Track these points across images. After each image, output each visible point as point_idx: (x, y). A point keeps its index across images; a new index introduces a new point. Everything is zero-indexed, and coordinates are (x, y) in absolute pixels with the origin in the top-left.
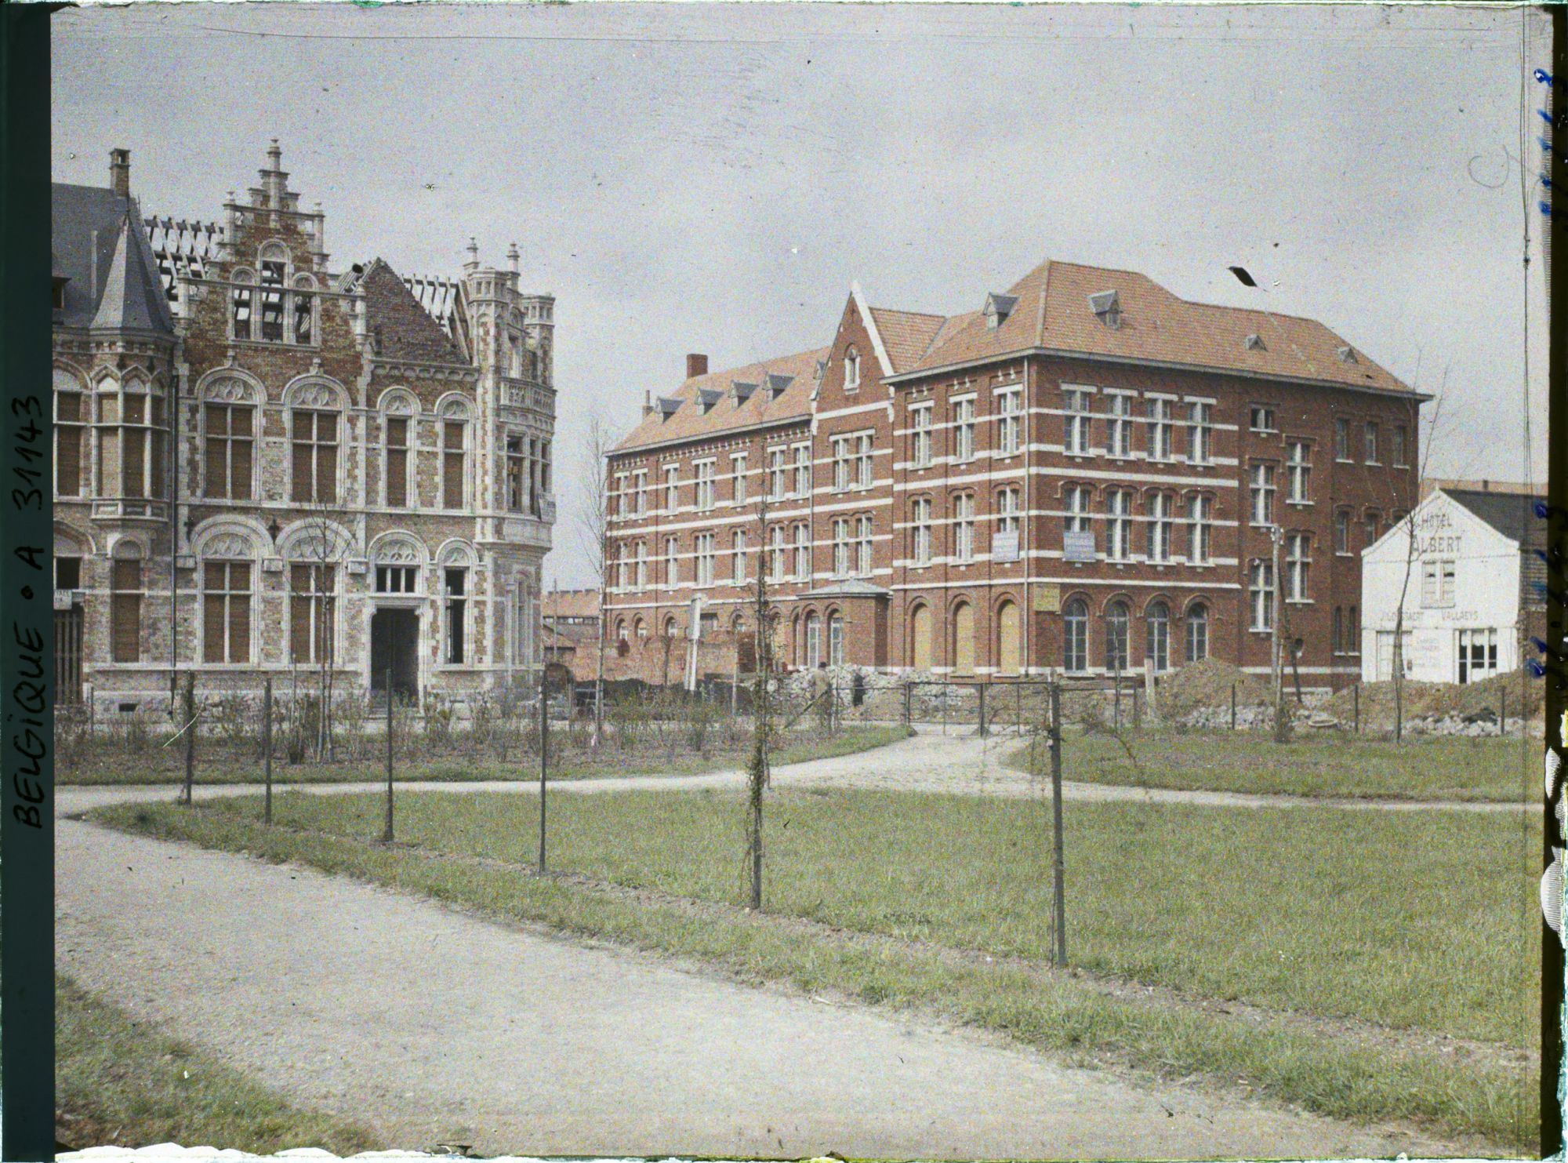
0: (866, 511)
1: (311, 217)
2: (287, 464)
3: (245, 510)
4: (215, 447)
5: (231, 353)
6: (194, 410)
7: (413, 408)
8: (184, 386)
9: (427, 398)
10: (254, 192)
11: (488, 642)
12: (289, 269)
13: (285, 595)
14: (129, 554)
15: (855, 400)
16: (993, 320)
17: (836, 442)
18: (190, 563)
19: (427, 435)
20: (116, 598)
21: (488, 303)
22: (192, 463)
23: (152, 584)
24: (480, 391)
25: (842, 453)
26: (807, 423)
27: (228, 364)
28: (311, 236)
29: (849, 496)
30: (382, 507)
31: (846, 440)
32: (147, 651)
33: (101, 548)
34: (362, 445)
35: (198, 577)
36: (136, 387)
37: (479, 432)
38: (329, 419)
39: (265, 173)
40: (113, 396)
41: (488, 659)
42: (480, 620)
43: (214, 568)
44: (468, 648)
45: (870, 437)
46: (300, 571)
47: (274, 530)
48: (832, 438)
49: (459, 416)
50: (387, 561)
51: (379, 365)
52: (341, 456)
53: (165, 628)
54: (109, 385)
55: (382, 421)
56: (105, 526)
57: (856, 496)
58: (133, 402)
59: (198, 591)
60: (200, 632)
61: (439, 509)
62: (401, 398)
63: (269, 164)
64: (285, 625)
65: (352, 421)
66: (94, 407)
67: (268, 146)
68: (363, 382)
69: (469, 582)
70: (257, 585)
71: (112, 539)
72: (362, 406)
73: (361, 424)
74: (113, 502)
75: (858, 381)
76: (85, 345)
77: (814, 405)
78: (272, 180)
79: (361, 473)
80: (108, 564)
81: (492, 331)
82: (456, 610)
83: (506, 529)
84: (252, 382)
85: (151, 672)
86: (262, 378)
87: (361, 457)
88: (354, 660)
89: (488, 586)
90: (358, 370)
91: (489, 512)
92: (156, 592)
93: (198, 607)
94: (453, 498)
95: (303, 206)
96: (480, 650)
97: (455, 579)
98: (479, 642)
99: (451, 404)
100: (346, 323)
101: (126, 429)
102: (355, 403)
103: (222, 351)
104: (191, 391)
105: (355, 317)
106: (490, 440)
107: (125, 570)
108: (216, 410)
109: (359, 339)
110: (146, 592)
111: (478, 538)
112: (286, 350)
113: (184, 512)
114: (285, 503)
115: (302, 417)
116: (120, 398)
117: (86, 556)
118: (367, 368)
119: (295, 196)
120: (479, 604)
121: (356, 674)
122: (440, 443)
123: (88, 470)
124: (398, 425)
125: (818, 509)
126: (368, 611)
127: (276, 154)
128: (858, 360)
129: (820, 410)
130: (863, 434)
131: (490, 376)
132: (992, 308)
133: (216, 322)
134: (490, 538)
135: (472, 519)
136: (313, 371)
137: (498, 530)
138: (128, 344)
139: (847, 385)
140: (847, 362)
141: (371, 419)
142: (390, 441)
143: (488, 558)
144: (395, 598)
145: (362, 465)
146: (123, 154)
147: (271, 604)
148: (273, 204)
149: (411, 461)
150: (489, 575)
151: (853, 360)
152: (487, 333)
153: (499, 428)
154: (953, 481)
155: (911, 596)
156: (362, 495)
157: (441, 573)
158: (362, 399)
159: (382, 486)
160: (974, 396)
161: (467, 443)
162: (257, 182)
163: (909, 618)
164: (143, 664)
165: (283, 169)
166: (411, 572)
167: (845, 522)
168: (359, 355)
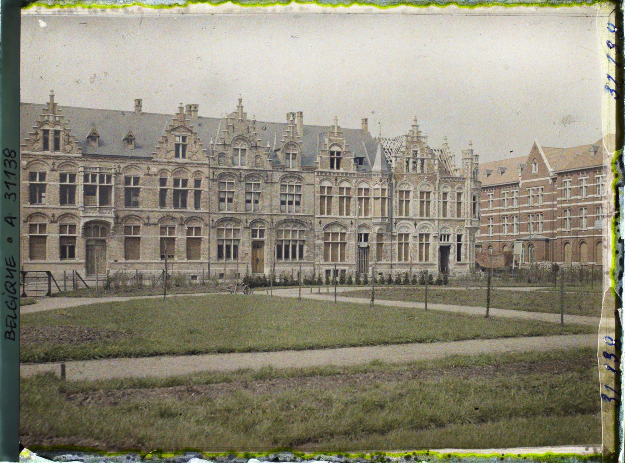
0: (540, 212)
1: (424, 137)
2: (419, 206)
3: (409, 219)
4: (401, 202)
5: (405, 176)
6: (396, 192)
7: (449, 190)
8: (394, 185)
9: (453, 187)
10: (411, 131)
11: (468, 255)
12: (419, 152)
13: (418, 242)
14: (380, 232)
15: (536, 176)
16: (592, 154)
17: (529, 190)
18: (395, 234)
19: (452, 197)
20: (378, 244)
21: (469, 159)
22: (396, 206)
23: (386, 240)
24: (466, 184)
25: (531, 193)
26: (518, 183)
27: (404, 179)
28: (424, 143)
29: (533, 207)
30: (441, 217)
31: (533, 190)
32: (385, 258)
33: (374, 230)
34: (437, 200)
35: (397, 238)
36: (384, 187)
37: (466, 196)
38: (428, 193)
39: (413, 126)
40: (378, 189)
41: (468, 260)
42: (466, 249)
43: (400, 235)
44: (462, 257)
45: (542, 189)
46: (421, 236)
47: (415, 224)
48: (527, 189)
49: (461, 191)
50: (443, 233)
51: (441, 178)
52: (432, 203)
53: (389, 252)
54: (377, 186)
55: (441, 193)
56: (375, 224)
57: (537, 207)
58: (383, 190)
59: (397, 242)
60: (397, 253)
61: (456, 218)
62: (446, 187)
63: (414, 123)
64: (418, 251)
65: (434, 194)
66: (373, 193)
67: (413, 118)
68: (437, 182)
69: (463, 239)
70: (410, 240)
71: (377, 228)
72: (437, 190)
73: (437, 195)
74: (378, 218)
75: (537, 171)
76: (371, 175)
77: (520, 178)
78: (415, 127)
79: (436, 208)
80: (376, 235)
81: (470, 167)
82: (459, 246)
83: (473, 223)
84: (410, 184)
85: (386, 264)
86: (413, 183)
87: (437, 203)
88: (435, 261)
89: (468, 239)
90: (436, 180)
91: (469, 218)
92: (386, 242)
93: (397, 246)
94: (459, 214)
95: (422, 134)
96: (466, 258)
97: (459, 237)
98: (465, 255)
99: (459, 188)
100: (433, 166)
101: (382, 198)
102: (435, 189)
103: (403, 176)
104: (395, 187)
105: (435, 165)
106: (469, 198)
107: (380, 236)
108: (401, 192)
109: (436, 171)
110: (385, 242)
111: (466, 226)
112: (419, 174)
113: (394, 220)
114: (418, 217)
115: (422, 193)
116: (380, 190)
117: (370, 233)
118: (438, 179)
119: (421, 132)
120: (466, 244)
121: (435, 264)
122: (456, 199)
123: (371, 210)
124: (445, 194)
125: (521, 212)
126: (438, 247)
127: (416, 120)
128: (537, 164)
129: (523, 179)
130: (540, 187)
131: (469, 180)
132: (592, 150)
133: (401, 168)
134: (469, 226)
135: (464, 221)
136: (425, 180)
137: (471, 224)
138: (383, 175)
139: (533, 172)
140: (533, 165)
141: (439, 193)
142: (443, 199)
143: (468, 231)
144: (444, 243)
145: (437, 206)
146: (366, 120)
147: (414, 245)
148: (415, 135)
149: (448, 204)
150: (468, 236)
151: (535, 164)
152: (468, 167)
153: (471, 194)
154: (579, 204)
155: (563, 240)
156: (437, 214)
157: (456, 236)
158: (437, 187)
159: (441, 212)
160: (588, 177)
161: (462, 199)
162: (411, 129)
163: (563, 247)
164: (383, 262)
165: (418, 124)
166: (448, 236)
167: (533, 216)
168: (436, 175)
